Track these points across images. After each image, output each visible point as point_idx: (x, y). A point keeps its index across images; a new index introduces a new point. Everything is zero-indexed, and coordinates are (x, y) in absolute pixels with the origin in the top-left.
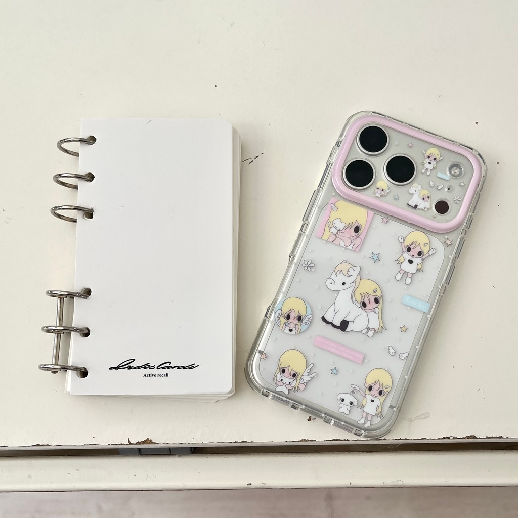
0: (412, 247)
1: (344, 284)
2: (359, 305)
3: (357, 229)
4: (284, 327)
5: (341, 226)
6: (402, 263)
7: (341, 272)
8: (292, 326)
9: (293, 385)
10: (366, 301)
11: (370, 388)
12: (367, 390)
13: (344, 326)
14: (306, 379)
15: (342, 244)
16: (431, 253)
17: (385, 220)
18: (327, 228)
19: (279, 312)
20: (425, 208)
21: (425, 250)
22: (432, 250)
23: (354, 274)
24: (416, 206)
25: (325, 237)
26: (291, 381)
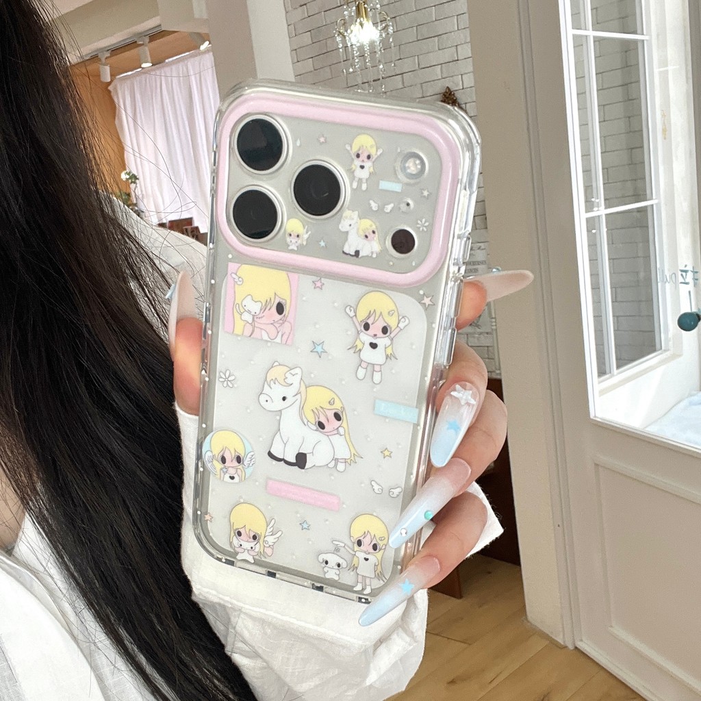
0: (370, 322)
1: (284, 399)
2: (315, 428)
3: (280, 309)
4: (222, 474)
5: (256, 308)
6: (360, 350)
7: (275, 381)
8: (232, 472)
9: (257, 550)
10: (323, 420)
11: (359, 543)
12: (356, 545)
13: (301, 460)
14: (271, 540)
15: (265, 337)
16: (401, 325)
17: (319, 284)
18: (237, 315)
19: (209, 454)
20: (372, 253)
21: (392, 322)
22: (403, 320)
23: (296, 380)
24: (357, 253)
25: (238, 330)
26: (252, 544)
